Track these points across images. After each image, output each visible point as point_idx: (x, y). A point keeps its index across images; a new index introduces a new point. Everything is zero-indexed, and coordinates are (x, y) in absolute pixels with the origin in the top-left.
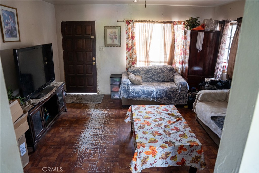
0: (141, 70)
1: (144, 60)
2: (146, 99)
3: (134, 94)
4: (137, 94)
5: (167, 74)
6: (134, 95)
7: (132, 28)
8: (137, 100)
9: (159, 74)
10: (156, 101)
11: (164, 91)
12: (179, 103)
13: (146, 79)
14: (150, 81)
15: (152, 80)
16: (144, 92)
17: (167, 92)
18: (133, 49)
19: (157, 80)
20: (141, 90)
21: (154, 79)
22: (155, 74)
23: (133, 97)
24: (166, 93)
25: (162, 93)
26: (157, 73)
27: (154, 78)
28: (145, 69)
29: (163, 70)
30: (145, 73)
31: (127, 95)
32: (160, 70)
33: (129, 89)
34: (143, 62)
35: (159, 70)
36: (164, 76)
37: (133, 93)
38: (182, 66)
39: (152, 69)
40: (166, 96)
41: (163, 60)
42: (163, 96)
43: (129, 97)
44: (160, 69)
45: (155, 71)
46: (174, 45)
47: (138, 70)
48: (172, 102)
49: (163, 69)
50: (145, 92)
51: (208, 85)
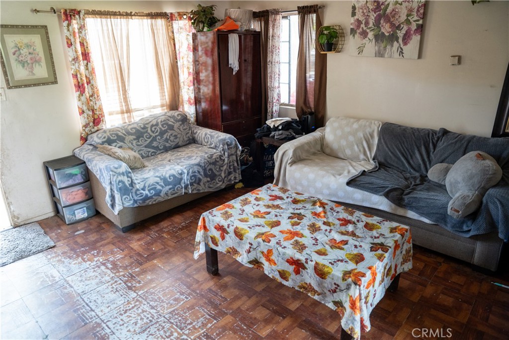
0: (124, 134)
1: (119, 109)
2: (172, 195)
3: (147, 192)
4: (152, 189)
5: (180, 129)
6: (147, 195)
7: (83, 32)
8: (154, 203)
9: (165, 133)
10: (190, 191)
11: (200, 166)
12: (229, 183)
13: (141, 152)
14: (150, 153)
15: (153, 150)
16: (164, 180)
17: (206, 166)
18: (92, 85)
19: (164, 147)
20: (158, 179)
21: (157, 148)
22: (156, 136)
23: (147, 198)
24: (205, 170)
25: (198, 171)
26: (160, 133)
27: (155, 146)
28: (131, 129)
29: (170, 123)
30: (134, 139)
31: (130, 200)
32: (164, 124)
33: (132, 184)
34: (117, 113)
35: (162, 125)
36: (176, 137)
37: (143, 189)
38: (196, 108)
39: (147, 126)
40: (206, 175)
41: (158, 102)
42: (201, 177)
43: (135, 201)
44: (161, 122)
45: (153, 129)
46: (177, 66)
47: (117, 135)
48: (217, 183)
49: (169, 120)
50: (169, 179)
51: (280, 132)
